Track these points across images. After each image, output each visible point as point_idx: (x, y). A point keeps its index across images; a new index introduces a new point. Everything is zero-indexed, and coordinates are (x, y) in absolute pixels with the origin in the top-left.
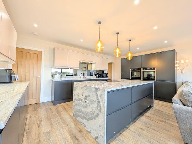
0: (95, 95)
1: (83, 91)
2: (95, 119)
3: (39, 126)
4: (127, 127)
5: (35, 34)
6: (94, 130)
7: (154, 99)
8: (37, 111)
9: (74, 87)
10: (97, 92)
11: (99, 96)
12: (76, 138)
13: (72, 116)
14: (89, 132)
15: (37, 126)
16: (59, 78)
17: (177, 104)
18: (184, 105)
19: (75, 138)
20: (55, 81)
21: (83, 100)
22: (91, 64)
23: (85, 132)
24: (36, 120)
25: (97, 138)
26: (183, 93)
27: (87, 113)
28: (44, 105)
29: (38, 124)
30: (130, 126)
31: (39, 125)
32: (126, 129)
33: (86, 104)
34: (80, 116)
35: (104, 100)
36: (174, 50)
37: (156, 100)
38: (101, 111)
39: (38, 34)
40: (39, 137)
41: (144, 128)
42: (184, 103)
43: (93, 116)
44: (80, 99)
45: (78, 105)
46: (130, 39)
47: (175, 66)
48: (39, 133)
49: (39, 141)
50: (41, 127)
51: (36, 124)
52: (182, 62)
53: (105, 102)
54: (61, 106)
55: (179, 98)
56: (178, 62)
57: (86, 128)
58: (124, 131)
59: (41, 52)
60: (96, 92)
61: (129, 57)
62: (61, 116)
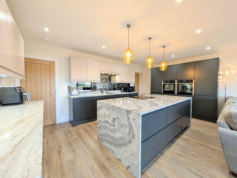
0: (126, 119)
1: (110, 112)
2: (127, 146)
3: (59, 154)
4: (161, 152)
5: (46, 41)
6: (125, 158)
7: (191, 117)
8: (54, 134)
9: (97, 106)
10: (129, 116)
11: (131, 120)
12: (105, 168)
13: (97, 139)
14: (119, 160)
15: (57, 153)
16: (77, 94)
17: (223, 127)
18: (232, 129)
19: (103, 167)
20: (74, 99)
21: (111, 123)
22: (115, 75)
23: (114, 160)
24: (55, 145)
25: (129, 167)
26: (231, 115)
27: (115, 138)
28: (61, 126)
29: (57, 150)
30: (165, 152)
31: (60, 152)
32: (161, 156)
33: (114, 127)
34: (107, 141)
35: (138, 125)
36: (218, 58)
37: (193, 119)
38: (134, 138)
39: (49, 40)
40: (61, 167)
41: (181, 153)
42: (232, 127)
43: (124, 142)
44: (106, 121)
45: (104, 128)
46: (164, 45)
47: (218, 78)
48: (61, 162)
49: (63, 171)
50: (61, 154)
51: (55, 152)
52: (227, 73)
53: (139, 128)
54: (81, 127)
55: (225, 120)
56: (221, 73)
57: (114, 155)
58: (159, 158)
59: (54, 62)
60: (127, 115)
61: (162, 68)
62: (83, 140)
